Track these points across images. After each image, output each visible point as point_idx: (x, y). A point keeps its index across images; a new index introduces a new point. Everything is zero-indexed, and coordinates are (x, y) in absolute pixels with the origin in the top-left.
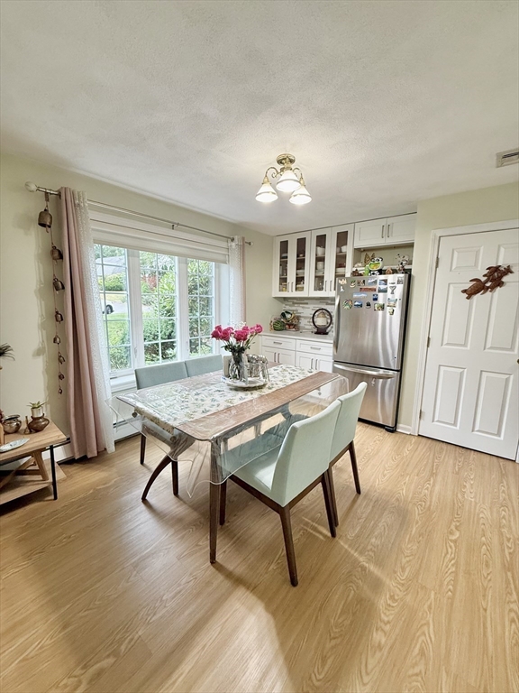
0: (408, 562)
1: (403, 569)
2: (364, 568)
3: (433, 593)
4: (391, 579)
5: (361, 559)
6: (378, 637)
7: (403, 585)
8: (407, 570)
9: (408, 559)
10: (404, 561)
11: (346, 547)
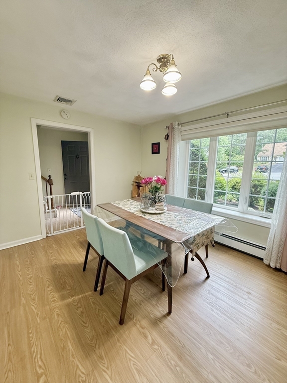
0: (59, 321)
1: (58, 315)
2: (72, 296)
3: (39, 322)
4: (60, 305)
5: (77, 297)
6: (51, 287)
7: (54, 309)
8: (56, 317)
9: (60, 322)
10: (61, 319)
11: (87, 294)
